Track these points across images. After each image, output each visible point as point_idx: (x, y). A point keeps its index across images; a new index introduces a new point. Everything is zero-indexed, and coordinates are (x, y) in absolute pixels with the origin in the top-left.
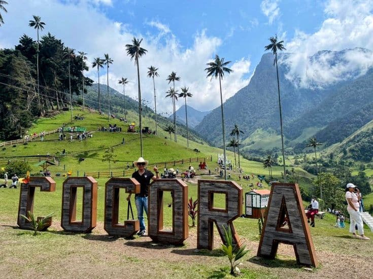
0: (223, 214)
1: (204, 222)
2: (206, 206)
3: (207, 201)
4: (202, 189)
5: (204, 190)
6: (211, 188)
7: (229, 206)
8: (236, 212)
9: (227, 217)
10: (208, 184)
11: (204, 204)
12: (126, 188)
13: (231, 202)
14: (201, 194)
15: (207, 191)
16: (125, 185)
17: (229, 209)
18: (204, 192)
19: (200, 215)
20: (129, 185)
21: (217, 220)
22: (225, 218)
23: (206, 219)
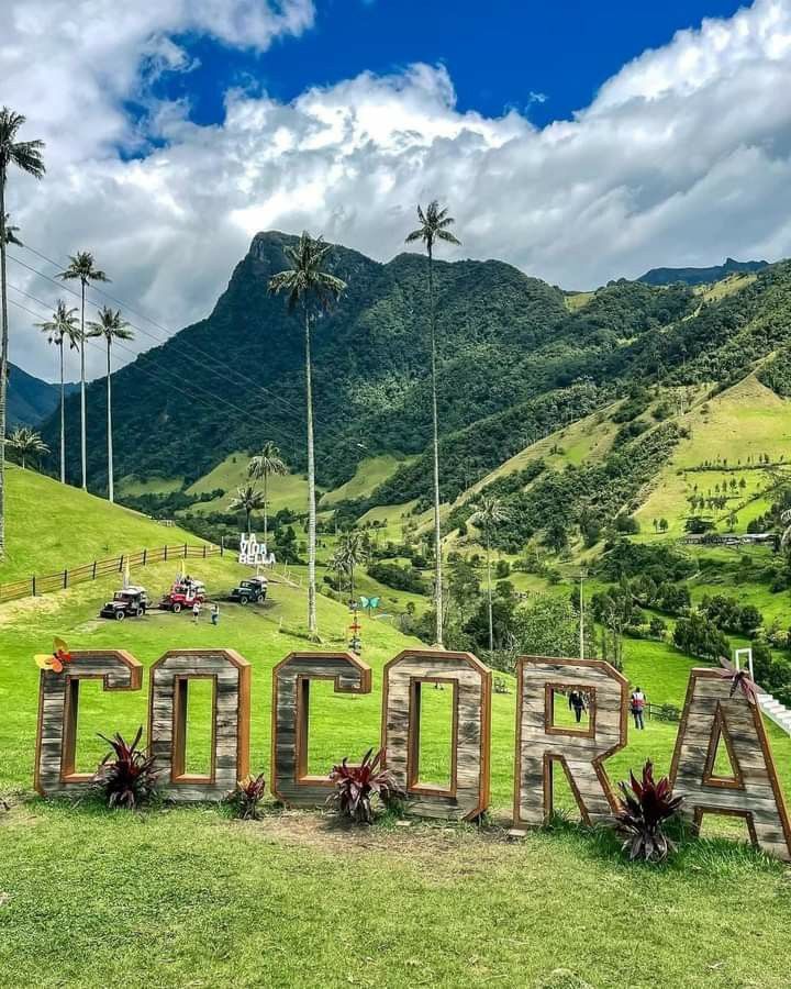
0: (583, 742)
1: (531, 760)
2: (539, 720)
3: (542, 710)
4: (529, 678)
5: (533, 681)
6: (551, 678)
7: (597, 721)
8: (614, 738)
9: (594, 749)
10: (544, 666)
11: (535, 716)
12: (335, 678)
13: (605, 713)
14: (527, 691)
15: (542, 682)
16: (332, 670)
17: (597, 729)
18: (533, 687)
19: (523, 745)
20: (345, 669)
21: (568, 757)
22: (589, 753)
23: (538, 753)
